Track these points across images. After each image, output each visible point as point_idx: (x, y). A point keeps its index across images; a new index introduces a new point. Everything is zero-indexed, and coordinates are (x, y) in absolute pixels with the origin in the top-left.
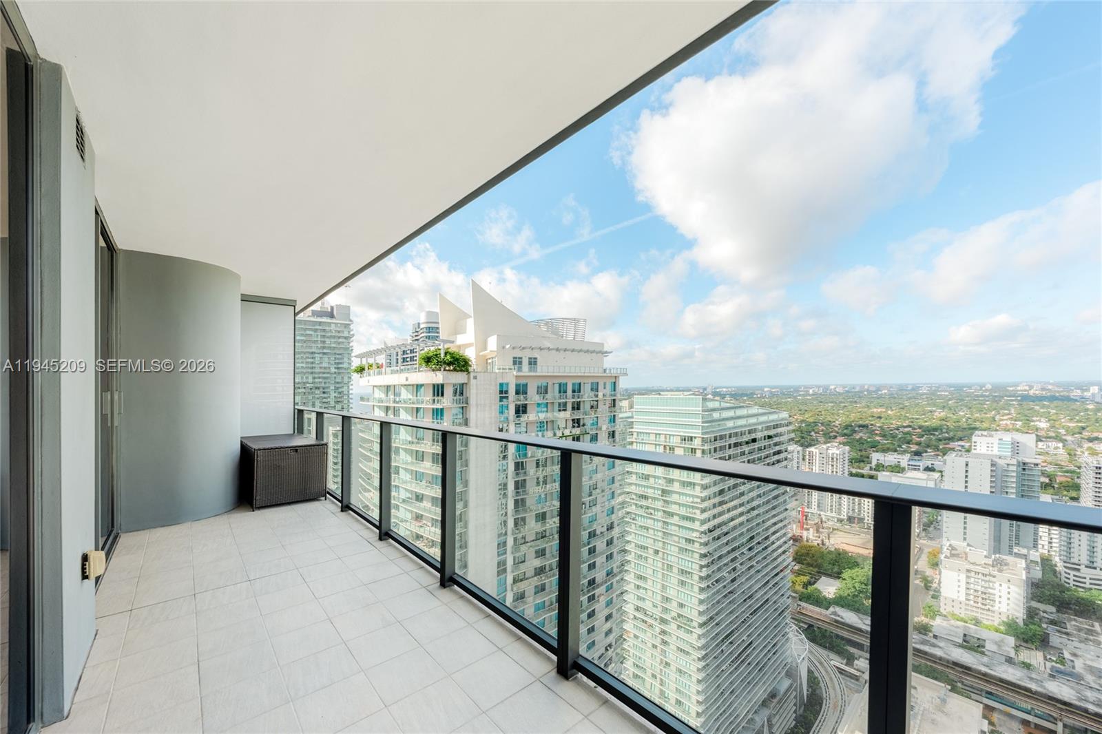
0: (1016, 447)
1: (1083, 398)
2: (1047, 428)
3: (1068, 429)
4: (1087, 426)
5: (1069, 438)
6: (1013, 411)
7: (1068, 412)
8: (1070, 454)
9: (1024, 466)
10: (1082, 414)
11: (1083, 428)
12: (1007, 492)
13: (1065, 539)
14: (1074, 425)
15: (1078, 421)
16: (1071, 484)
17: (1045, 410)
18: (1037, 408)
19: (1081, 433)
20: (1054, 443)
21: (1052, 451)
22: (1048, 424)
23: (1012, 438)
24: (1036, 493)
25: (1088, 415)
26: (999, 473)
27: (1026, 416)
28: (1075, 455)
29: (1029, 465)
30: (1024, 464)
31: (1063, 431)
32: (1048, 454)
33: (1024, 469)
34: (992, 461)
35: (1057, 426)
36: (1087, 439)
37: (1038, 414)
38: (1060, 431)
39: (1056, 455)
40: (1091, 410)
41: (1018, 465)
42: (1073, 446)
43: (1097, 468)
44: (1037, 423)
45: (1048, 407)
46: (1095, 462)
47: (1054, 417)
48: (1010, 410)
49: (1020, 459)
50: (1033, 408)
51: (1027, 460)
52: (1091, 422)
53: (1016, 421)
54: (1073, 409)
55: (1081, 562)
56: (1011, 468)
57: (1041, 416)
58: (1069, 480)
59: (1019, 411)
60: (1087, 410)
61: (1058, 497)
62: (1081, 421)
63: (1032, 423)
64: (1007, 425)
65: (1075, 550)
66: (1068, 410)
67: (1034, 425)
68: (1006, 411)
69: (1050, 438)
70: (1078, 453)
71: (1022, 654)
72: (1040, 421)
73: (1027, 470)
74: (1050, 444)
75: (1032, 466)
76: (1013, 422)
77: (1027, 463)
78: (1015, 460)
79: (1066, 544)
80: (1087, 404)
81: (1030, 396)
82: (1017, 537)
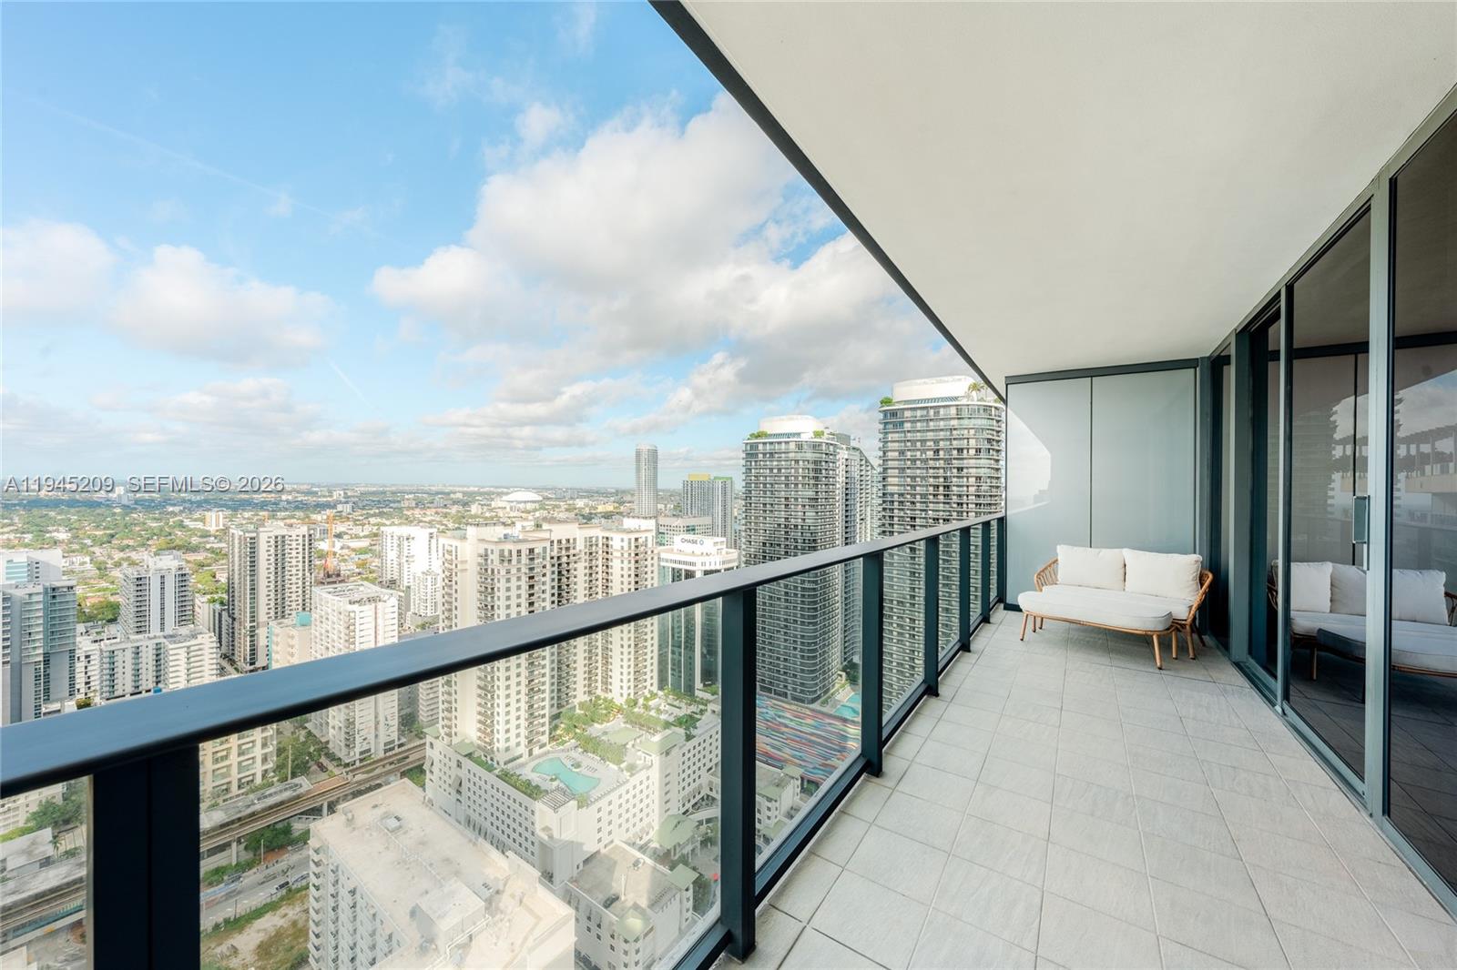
0: (34, 569)
1: (108, 500)
2: (69, 540)
3: (94, 539)
4: (116, 533)
5: (97, 550)
6: (16, 520)
7: (93, 518)
8: (99, 569)
9: (53, 593)
10: (109, 519)
11: (112, 536)
12: (30, 634)
13: (108, 671)
14: (101, 533)
15: (104, 529)
16: (104, 604)
17: (63, 517)
18: (52, 514)
19: (110, 542)
20: (78, 558)
21: (77, 567)
22: (69, 535)
23: (28, 557)
24: (71, 624)
25: (116, 520)
26: (17, 608)
27: (37, 525)
28: (106, 568)
29: (61, 590)
30: (54, 589)
31: (88, 542)
32: (73, 572)
33: (54, 597)
34: (4, 594)
35: (81, 536)
36: (118, 549)
37: (55, 522)
38: (86, 541)
39: (83, 572)
40: (119, 514)
41: (46, 592)
42: (102, 558)
43: (137, 579)
44: (55, 534)
45: (68, 513)
46: (136, 573)
47: (76, 525)
48: (11, 519)
49: (47, 584)
50: (46, 515)
51: (57, 584)
52: (120, 529)
53: (23, 533)
54: (98, 514)
55: (126, 692)
56: (35, 599)
57: (60, 525)
58: (102, 600)
59: (27, 521)
60: (114, 514)
61: (92, 624)
62: (109, 528)
63: (48, 535)
64: (9, 539)
65: (119, 681)
66: (92, 515)
67: (50, 537)
68: (6, 521)
69: (73, 551)
70: (108, 566)
71: (63, 842)
72: (58, 531)
73: (58, 598)
74: (74, 559)
75: (65, 590)
76: (18, 535)
77: (58, 588)
78: (41, 587)
79: (108, 677)
80: (114, 508)
81: (41, 499)
82: (47, 691)
